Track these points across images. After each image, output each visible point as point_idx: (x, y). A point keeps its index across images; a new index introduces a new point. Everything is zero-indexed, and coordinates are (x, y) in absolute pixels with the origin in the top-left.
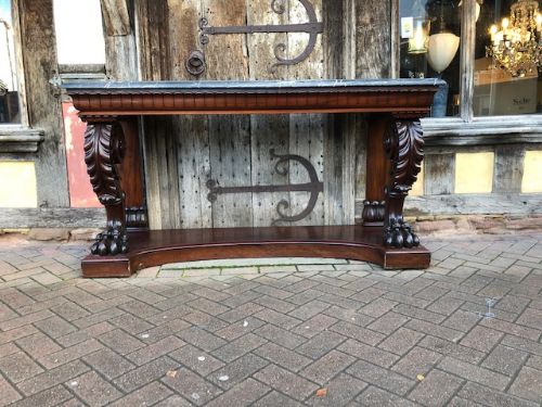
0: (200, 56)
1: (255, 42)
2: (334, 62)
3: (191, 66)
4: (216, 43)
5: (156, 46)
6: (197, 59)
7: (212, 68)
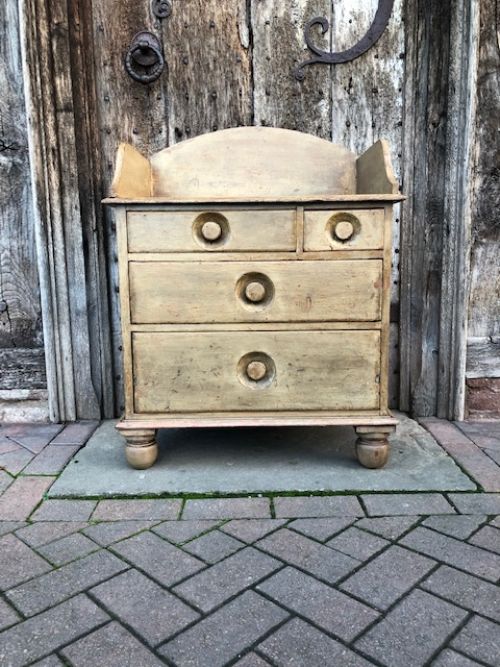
0: (154, 45)
1: (266, 15)
2: (431, 52)
3: (136, 65)
4: (186, 18)
5: (60, 18)
6: (146, 51)
7: (178, 72)
